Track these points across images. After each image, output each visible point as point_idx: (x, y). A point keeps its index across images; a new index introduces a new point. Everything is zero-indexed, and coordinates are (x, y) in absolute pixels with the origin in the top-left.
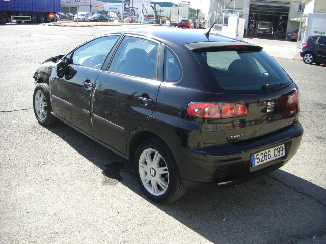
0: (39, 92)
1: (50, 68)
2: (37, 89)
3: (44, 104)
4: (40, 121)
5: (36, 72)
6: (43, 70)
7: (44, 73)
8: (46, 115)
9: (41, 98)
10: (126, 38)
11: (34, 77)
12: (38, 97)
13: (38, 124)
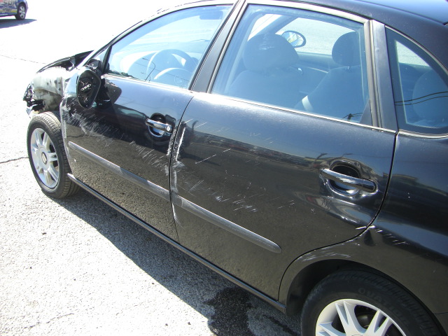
0: (37, 131)
1: (59, 83)
2: (33, 126)
3: (51, 157)
4: (47, 189)
5: (29, 89)
6: (43, 85)
7: (45, 91)
8: (57, 177)
9: (45, 144)
10: (252, 10)
11: (25, 99)
12: (38, 142)
13: (42, 194)
